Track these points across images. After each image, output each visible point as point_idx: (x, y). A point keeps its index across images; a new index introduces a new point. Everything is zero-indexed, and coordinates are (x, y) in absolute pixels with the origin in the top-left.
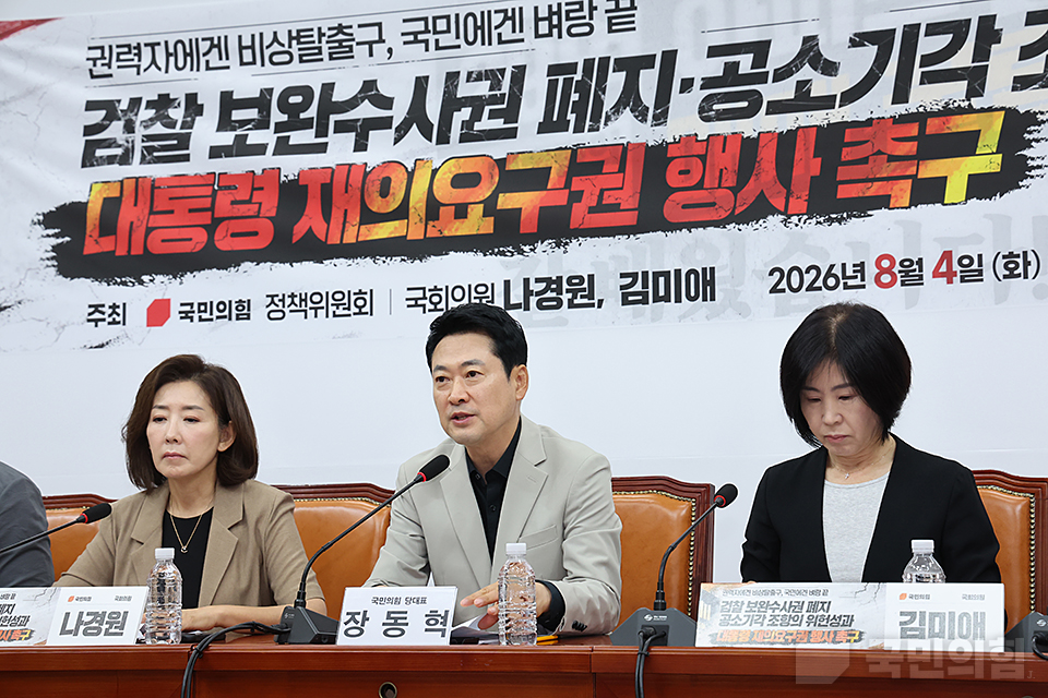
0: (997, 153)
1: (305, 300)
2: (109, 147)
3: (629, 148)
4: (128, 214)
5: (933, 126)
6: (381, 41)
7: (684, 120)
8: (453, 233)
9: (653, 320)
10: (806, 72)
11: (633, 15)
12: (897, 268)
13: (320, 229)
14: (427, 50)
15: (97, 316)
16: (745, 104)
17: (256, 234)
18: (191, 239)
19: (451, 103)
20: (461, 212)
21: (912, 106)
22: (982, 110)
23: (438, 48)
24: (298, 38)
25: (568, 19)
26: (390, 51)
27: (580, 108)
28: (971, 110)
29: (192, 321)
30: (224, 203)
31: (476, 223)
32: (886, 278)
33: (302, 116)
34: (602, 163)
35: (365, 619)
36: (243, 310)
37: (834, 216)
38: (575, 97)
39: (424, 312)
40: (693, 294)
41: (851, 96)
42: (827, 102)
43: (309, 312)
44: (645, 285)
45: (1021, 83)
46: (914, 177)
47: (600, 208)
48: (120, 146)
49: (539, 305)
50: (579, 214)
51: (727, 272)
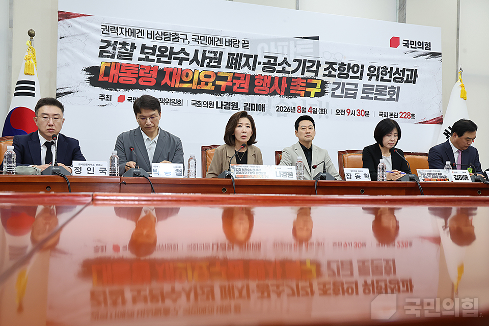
0: (320, 88)
1: (164, 100)
2: (107, 53)
3: (247, 75)
4: (112, 72)
5: (309, 81)
6: (186, 39)
7: (259, 71)
8: (204, 88)
10: (284, 65)
11: (248, 45)
12: (301, 109)
13: (169, 83)
14: (198, 44)
15: (102, 97)
16: (272, 70)
17: (151, 82)
18: (132, 81)
19: (204, 58)
20: (207, 84)
21: (305, 76)
22: (317, 79)
23: (201, 44)
24: (164, 34)
25: (233, 43)
26: (189, 42)
27: (236, 64)
28: (315, 79)
29: (131, 102)
30: (142, 73)
31: (210, 87)
32: (299, 111)
33: (165, 54)
34: (240, 77)
35: (350, 175)
37: (289, 96)
38: (234, 61)
39: (196, 107)
40: (260, 110)
41: (293, 72)
42: (288, 72)
43: (165, 103)
44: (249, 106)
45: (324, 75)
46: (305, 91)
47: (239, 87)
48: (111, 53)
49: (225, 108)
50: (235, 88)
51: (267, 106)
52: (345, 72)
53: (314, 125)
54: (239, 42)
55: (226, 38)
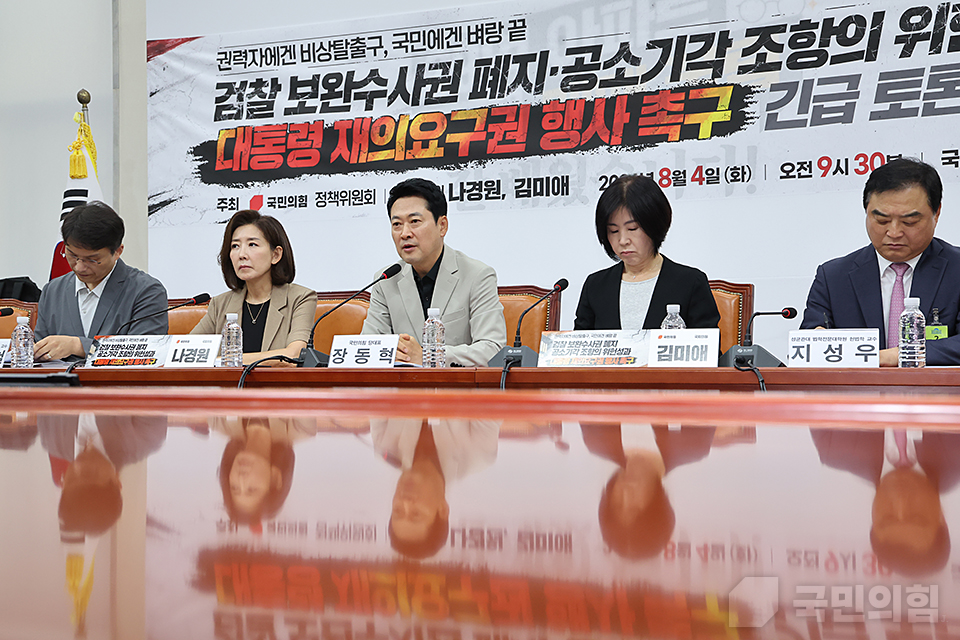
0: (729, 109)
1: (337, 196)
2: (229, 109)
3: (521, 107)
4: (239, 147)
5: (693, 94)
6: (381, 47)
7: (553, 91)
8: (421, 157)
9: (533, 206)
10: (622, 63)
11: (524, 31)
12: (672, 176)
13: (346, 155)
14: (407, 51)
15: (223, 205)
16: (587, 82)
17: (310, 158)
18: (274, 161)
19: (420, 82)
20: (425, 144)
21: (681, 82)
22: (721, 85)
23: (413, 50)
24: (334, 46)
26: (386, 52)
27: (493, 85)
28: (714, 85)
29: (274, 208)
30: (292, 141)
31: (434, 151)
32: (665, 182)
33: (336, 90)
34: (506, 116)
35: (345, 353)
36: (302, 201)
37: (636, 146)
38: (490, 78)
40: (556, 191)
41: (647, 77)
42: (633, 81)
43: (339, 202)
44: (529, 186)
45: (743, 70)
46: (682, 124)
47: (504, 142)
48: (235, 109)
49: (469, 198)
50: (492, 146)
51: (575, 179)
52: (815, 46)
54: (501, 27)
55: (469, 24)
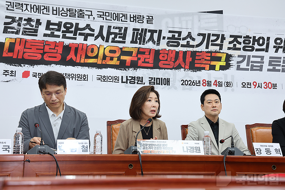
0: (225, 61)
1: (69, 75)
2: (12, 29)
3: (151, 50)
4: (17, 47)
5: (213, 54)
6: (92, 15)
7: (163, 45)
8: (109, 64)
10: (189, 39)
11: (153, 21)
12: (206, 82)
13: (74, 58)
14: (103, 19)
15: (6, 73)
16: (176, 44)
17: (56, 57)
18: (37, 56)
19: (109, 33)
20: (112, 59)
21: (209, 50)
22: (222, 53)
23: (106, 20)
24: (69, 10)
25: (138, 19)
26: (94, 18)
27: (140, 39)
28: (220, 52)
29: (36, 77)
30: (47, 48)
31: (115, 62)
32: (204, 84)
33: (70, 30)
34: (145, 52)
35: (261, 150)
37: (194, 70)
38: (139, 36)
39: (101, 81)
40: (165, 84)
41: (198, 46)
42: (193, 46)
43: (70, 78)
44: (154, 81)
45: (229, 48)
46: (210, 64)
47: (144, 62)
48: (16, 29)
49: (130, 83)
50: (140, 63)
51: (172, 80)
52: (251, 45)
53: (220, 99)
54: (143, 17)
55: (130, 14)
